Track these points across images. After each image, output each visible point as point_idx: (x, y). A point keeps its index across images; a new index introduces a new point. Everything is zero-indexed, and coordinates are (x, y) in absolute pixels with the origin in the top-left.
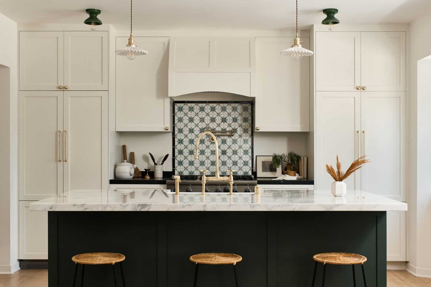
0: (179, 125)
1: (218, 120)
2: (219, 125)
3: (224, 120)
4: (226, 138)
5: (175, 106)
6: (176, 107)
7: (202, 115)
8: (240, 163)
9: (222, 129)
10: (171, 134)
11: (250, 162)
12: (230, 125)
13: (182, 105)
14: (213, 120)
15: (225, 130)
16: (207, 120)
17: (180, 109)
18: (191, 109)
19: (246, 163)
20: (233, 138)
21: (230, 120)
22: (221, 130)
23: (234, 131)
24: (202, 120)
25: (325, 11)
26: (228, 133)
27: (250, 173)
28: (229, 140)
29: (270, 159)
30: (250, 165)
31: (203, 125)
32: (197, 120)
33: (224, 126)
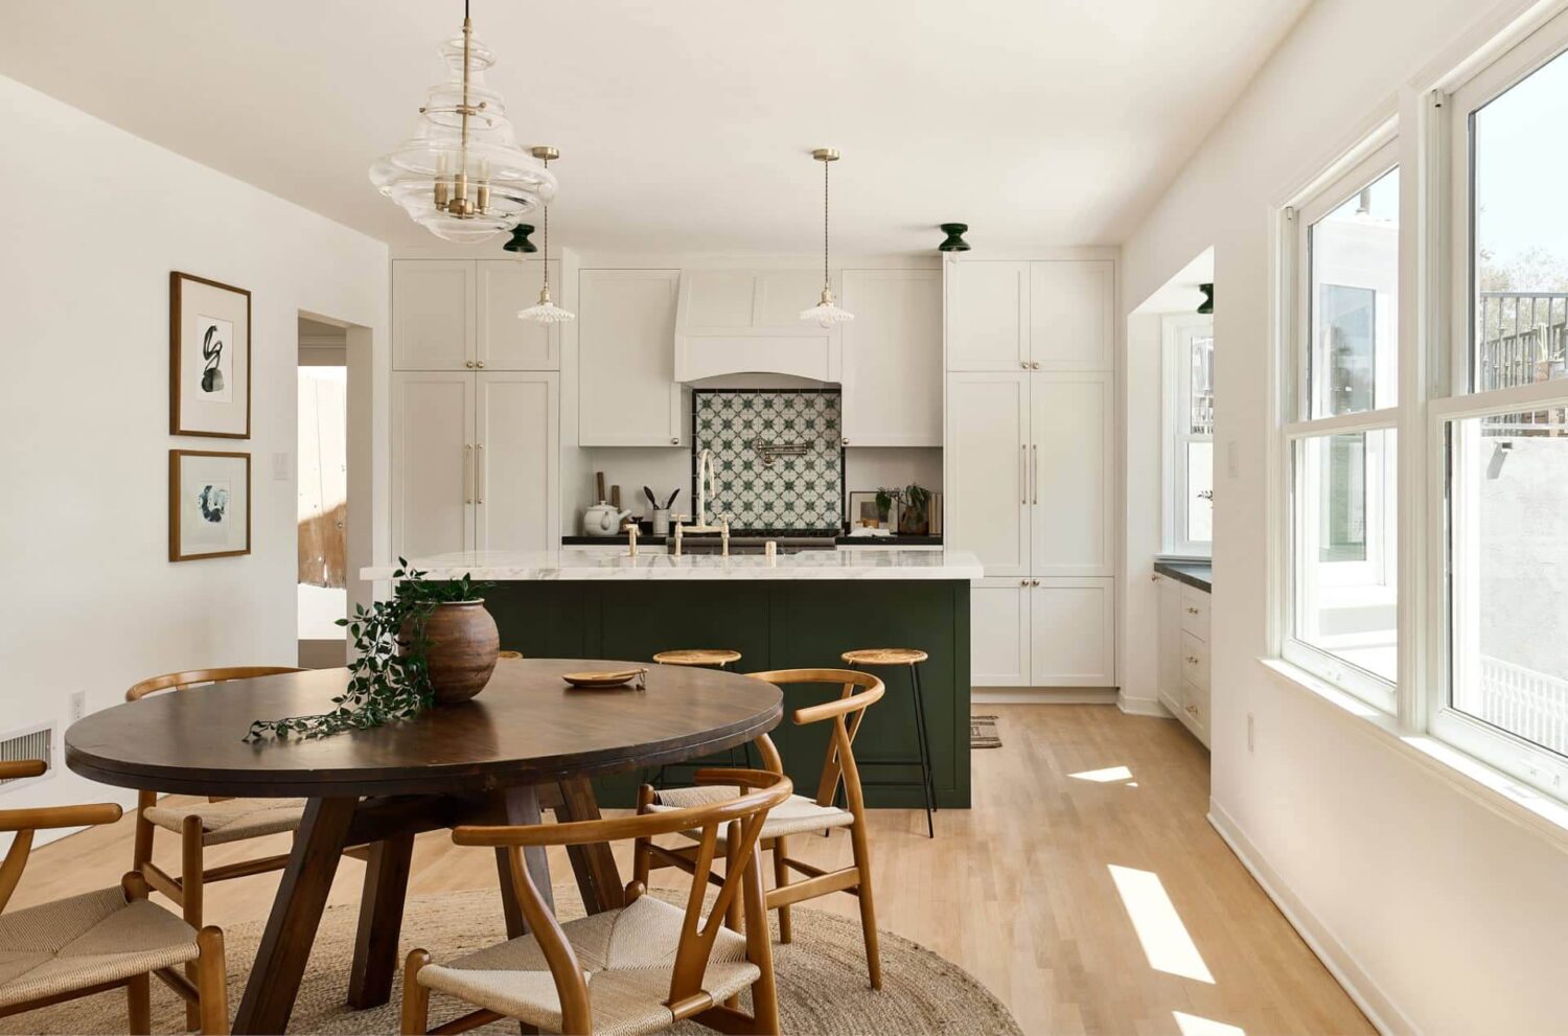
0: (704, 435)
1: (779, 424)
2: (779, 435)
3: (789, 425)
4: (793, 458)
5: (698, 399)
6: (699, 401)
7: (748, 415)
8: (820, 506)
9: (786, 443)
10: (690, 451)
11: (839, 503)
12: (800, 435)
13: (710, 396)
14: (768, 424)
15: (791, 443)
16: (758, 424)
17: (707, 404)
18: (727, 404)
19: (830, 507)
20: (807, 458)
21: (800, 425)
22: (783, 443)
23: (810, 445)
24: (748, 425)
25: (947, 228)
26: (797, 449)
27: (839, 525)
28: (800, 464)
29: (872, 498)
30: (839, 510)
31: (749, 435)
32: (738, 425)
33: (789, 435)
